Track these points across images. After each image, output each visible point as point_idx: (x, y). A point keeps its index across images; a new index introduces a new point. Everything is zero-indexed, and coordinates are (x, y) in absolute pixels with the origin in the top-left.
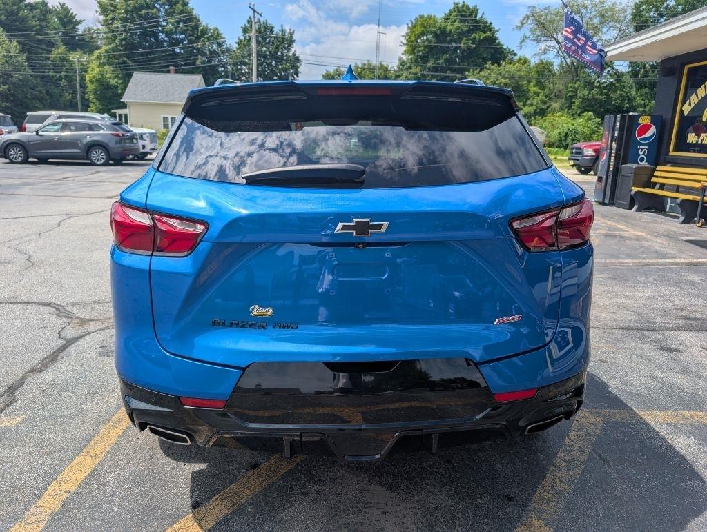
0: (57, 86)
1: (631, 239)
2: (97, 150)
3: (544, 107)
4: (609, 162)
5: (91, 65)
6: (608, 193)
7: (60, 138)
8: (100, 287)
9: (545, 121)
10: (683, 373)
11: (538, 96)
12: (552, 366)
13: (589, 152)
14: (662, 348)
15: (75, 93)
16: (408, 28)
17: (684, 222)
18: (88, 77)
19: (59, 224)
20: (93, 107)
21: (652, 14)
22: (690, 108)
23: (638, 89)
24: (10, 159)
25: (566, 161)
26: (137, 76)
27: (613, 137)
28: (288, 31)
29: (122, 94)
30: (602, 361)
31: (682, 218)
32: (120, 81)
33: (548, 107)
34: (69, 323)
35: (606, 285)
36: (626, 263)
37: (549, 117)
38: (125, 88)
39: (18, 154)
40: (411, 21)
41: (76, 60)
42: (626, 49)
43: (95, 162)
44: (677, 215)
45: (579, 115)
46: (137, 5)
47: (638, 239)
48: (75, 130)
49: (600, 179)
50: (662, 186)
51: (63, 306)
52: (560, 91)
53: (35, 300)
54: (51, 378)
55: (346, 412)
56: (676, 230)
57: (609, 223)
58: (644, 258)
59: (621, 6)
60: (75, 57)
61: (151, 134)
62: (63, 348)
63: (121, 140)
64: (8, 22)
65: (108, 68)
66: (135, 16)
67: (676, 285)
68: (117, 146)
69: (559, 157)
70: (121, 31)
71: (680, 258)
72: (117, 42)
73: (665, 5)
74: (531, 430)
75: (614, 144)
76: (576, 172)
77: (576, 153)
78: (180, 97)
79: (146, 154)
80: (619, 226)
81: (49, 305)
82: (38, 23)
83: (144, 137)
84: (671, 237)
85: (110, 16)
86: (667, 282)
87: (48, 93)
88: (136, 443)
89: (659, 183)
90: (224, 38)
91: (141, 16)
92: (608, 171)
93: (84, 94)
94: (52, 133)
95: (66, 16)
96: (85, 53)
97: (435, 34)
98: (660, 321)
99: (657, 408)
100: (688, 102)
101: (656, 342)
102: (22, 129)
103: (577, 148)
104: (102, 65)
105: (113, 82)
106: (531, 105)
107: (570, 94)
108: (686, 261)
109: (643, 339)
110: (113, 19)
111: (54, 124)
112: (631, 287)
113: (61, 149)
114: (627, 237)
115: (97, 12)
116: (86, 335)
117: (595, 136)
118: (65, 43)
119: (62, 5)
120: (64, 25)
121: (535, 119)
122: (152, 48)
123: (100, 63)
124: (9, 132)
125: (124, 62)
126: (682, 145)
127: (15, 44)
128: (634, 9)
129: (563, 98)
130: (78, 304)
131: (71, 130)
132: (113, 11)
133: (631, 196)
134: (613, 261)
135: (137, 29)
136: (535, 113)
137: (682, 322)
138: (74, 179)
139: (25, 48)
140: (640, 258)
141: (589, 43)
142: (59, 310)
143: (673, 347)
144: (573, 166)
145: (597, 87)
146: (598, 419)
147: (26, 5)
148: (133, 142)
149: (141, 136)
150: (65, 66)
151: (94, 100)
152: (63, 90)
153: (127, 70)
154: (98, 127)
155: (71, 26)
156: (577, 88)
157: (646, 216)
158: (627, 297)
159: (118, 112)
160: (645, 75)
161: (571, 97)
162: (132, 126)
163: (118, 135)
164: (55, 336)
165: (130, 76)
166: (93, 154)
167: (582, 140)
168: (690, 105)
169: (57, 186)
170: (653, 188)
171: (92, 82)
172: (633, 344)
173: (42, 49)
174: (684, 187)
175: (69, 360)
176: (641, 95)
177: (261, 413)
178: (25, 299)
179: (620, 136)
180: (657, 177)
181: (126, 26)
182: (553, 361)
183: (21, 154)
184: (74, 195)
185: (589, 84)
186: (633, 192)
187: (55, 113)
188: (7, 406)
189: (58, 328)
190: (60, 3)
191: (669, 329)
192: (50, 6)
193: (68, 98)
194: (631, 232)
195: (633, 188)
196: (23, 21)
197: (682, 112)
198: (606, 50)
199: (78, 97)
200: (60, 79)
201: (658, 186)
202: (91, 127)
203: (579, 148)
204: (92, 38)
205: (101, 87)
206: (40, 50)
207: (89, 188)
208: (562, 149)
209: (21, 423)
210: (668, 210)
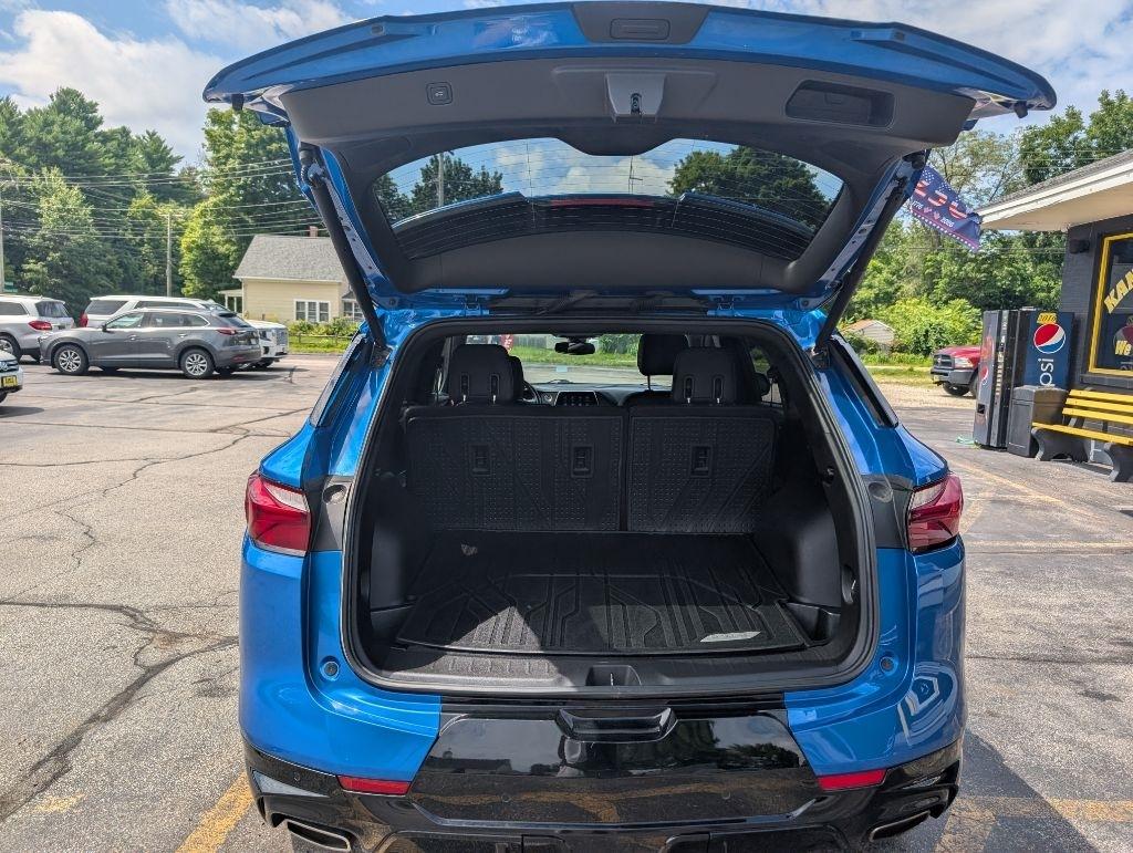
0: (135, 253)
1: (1034, 508)
2: (195, 356)
3: (890, 290)
4: (994, 382)
5: (191, 224)
6: (995, 430)
7: (139, 335)
8: (198, 581)
9: (892, 311)
10: (1123, 736)
11: (880, 273)
12: (910, 728)
13: (963, 362)
14: (1087, 694)
15: (163, 264)
16: (676, 170)
17: (1118, 479)
18: (185, 242)
19: (135, 475)
20: (189, 287)
21: (1052, 151)
22: (1116, 302)
23: (1035, 264)
24: (60, 368)
25: (926, 374)
26: (260, 241)
27: (998, 344)
28: (492, 175)
29: (236, 266)
30: (992, 714)
31: (1115, 474)
32: (233, 248)
33: (897, 290)
34: (151, 640)
35: (995, 585)
36: (1027, 548)
37: (900, 306)
38: (240, 258)
39: (71, 360)
40: (681, 161)
41: (167, 216)
42: (1011, 213)
43: (191, 372)
44: (1108, 467)
45: (946, 303)
46: (265, 136)
47: (1045, 507)
48: (163, 325)
49: (981, 409)
50: (1081, 422)
51: (141, 612)
52: (914, 266)
53: (97, 601)
54: (123, 731)
55: (588, 801)
56: (1106, 492)
57: (1000, 480)
58: (1055, 541)
59: (1004, 140)
60: (166, 211)
61: (277, 330)
62: (141, 682)
63: (232, 339)
64: (67, 159)
65: (216, 229)
66: (261, 152)
67: (1108, 585)
68: (227, 348)
69: (916, 368)
70: (239, 175)
71: (1113, 541)
72: (232, 190)
73: (1071, 138)
74: (877, 836)
75: (1000, 355)
76: (945, 393)
77: (943, 363)
78: (323, 272)
79: (269, 361)
80: (1014, 485)
81: (119, 609)
82: (112, 161)
83: (269, 335)
84: (1096, 503)
85: (224, 152)
86: (1092, 580)
87: (121, 264)
88: (257, 844)
89: (1074, 416)
90: (395, 185)
91: (270, 152)
92: (993, 396)
93: (178, 267)
94: (128, 329)
95: (156, 151)
96: (181, 205)
97: (718, 181)
98: (1083, 648)
99: (1083, 797)
100: (1112, 293)
101: (1078, 683)
102: (81, 322)
103: (944, 356)
104: (207, 224)
105: (222, 249)
106: (870, 287)
107: (930, 271)
108: (1123, 545)
109: (1056, 677)
110: (227, 157)
111: (131, 316)
112: (1035, 589)
113: (140, 352)
114: (1028, 504)
115: (204, 145)
116: (177, 660)
117: (973, 336)
118: (152, 190)
119: (152, 135)
120: (153, 163)
121: (877, 308)
122: (284, 201)
123: (205, 222)
124: (61, 328)
125: (241, 221)
126: (1108, 358)
127: (76, 190)
128: (1023, 144)
129: (918, 276)
130: (165, 608)
131: (156, 325)
132: (229, 145)
133: (1032, 436)
134: (1006, 544)
135: (262, 172)
136: (877, 300)
137: (1119, 649)
138: (158, 399)
139: (90, 197)
140: (1050, 540)
141: (955, 204)
142: (134, 616)
143: (1106, 692)
144: (939, 383)
145: (972, 260)
146: (988, 813)
147: (96, 136)
148: (250, 343)
149: (264, 334)
150: (149, 225)
151: (192, 276)
152: (144, 260)
153: (245, 232)
154: (199, 321)
155: (163, 165)
156: (941, 262)
157: (1057, 468)
158: (1029, 606)
159: (228, 294)
160: (1047, 243)
161: (932, 275)
162: (247, 316)
163: (228, 333)
164: (130, 663)
165: (249, 240)
166: (188, 361)
167: (952, 343)
168: (1116, 296)
169: (133, 412)
170: (1066, 424)
171: (190, 250)
172: (1041, 686)
173: (116, 199)
174: (1117, 424)
175: (151, 702)
176: (1042, 273)
177: (455, 800)
178: (83, 599)
179: (1010, 342)
180: (1070, 406)
181: (245, 168)
182: (910, 720)
183: (78, 360)
184: (158, 427)
185: (960, 257)
186: (1034, 431)
187: (133, 299)
188: (55, 777)
189: (133, 648)
190: (148, 132)
191: (1099, 661)
192: (133, 136)
193: (152, 272)
194: (1034, 496)
195: (1034, 424)
196: (91, 157)
197: (1104, 307)
198: (980, 214)
199: (168, 271)
200: (142, 243)
201: (1073, 421)
202: (187, 321)
203: (948, 357)
204: (195, 183)
205: (203, 257)
206: (113, 201)
207: (180, 416)
208: (921, 356)
209: (77, 807)
210: (1091, 458)
